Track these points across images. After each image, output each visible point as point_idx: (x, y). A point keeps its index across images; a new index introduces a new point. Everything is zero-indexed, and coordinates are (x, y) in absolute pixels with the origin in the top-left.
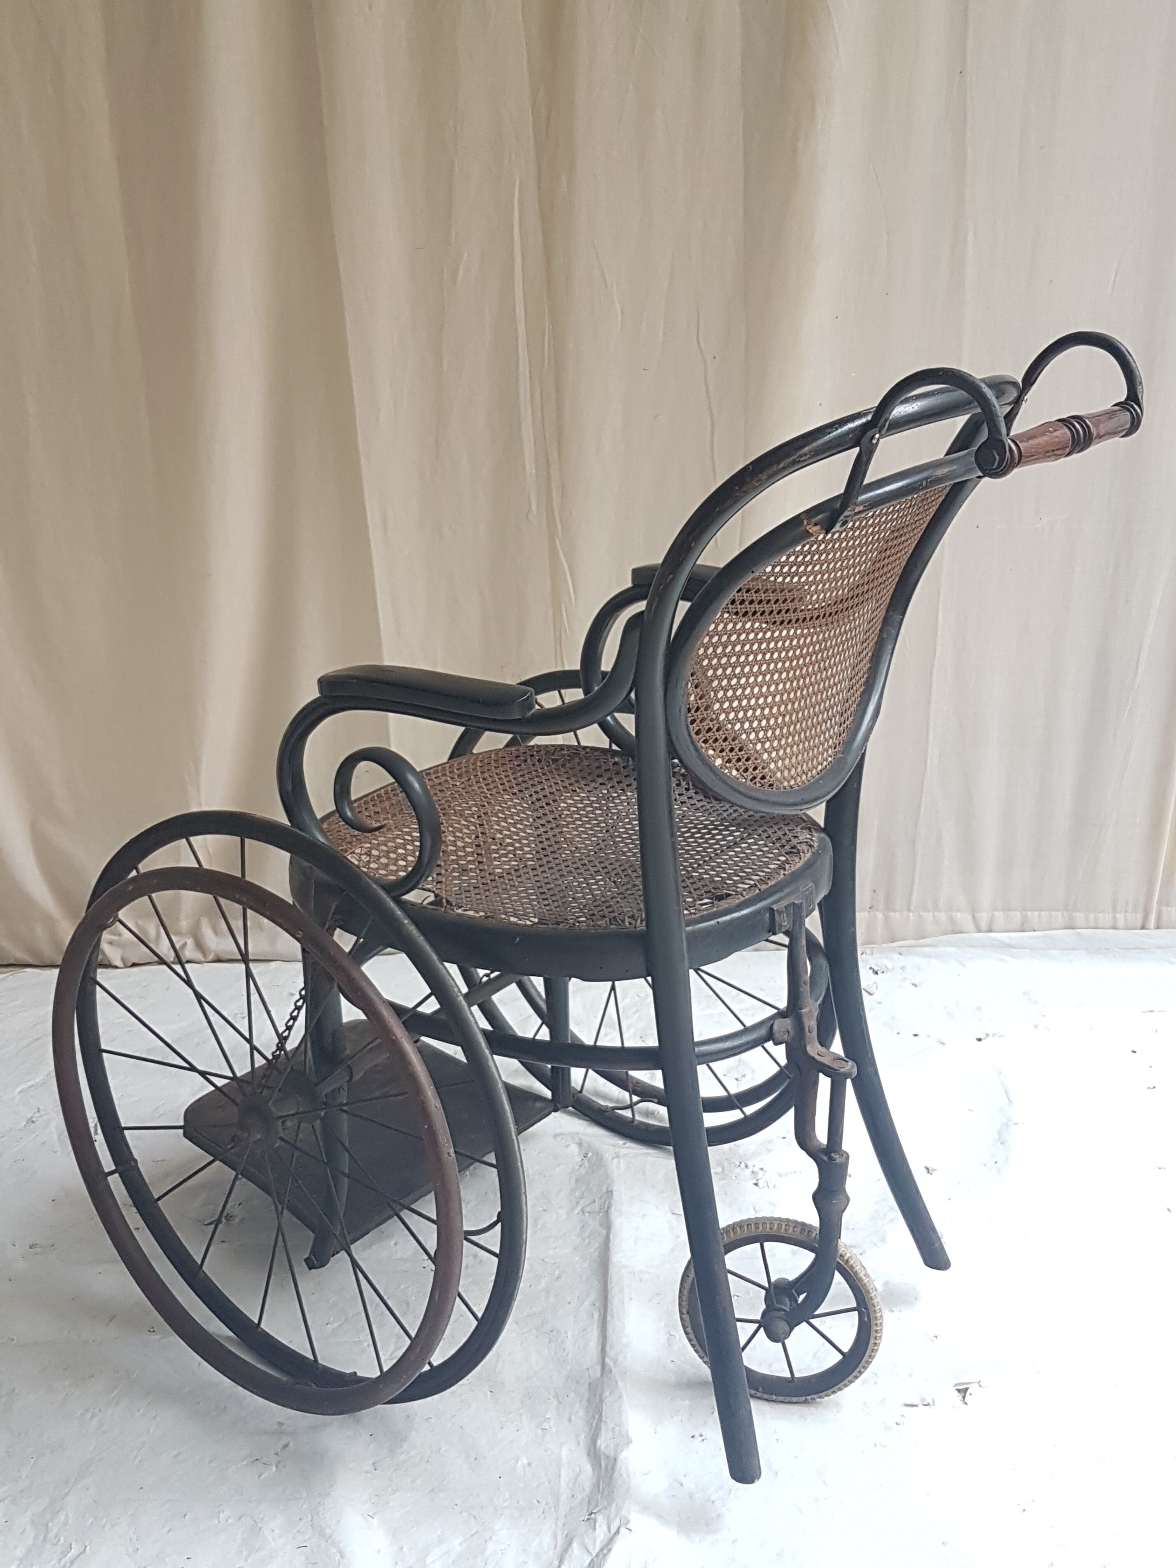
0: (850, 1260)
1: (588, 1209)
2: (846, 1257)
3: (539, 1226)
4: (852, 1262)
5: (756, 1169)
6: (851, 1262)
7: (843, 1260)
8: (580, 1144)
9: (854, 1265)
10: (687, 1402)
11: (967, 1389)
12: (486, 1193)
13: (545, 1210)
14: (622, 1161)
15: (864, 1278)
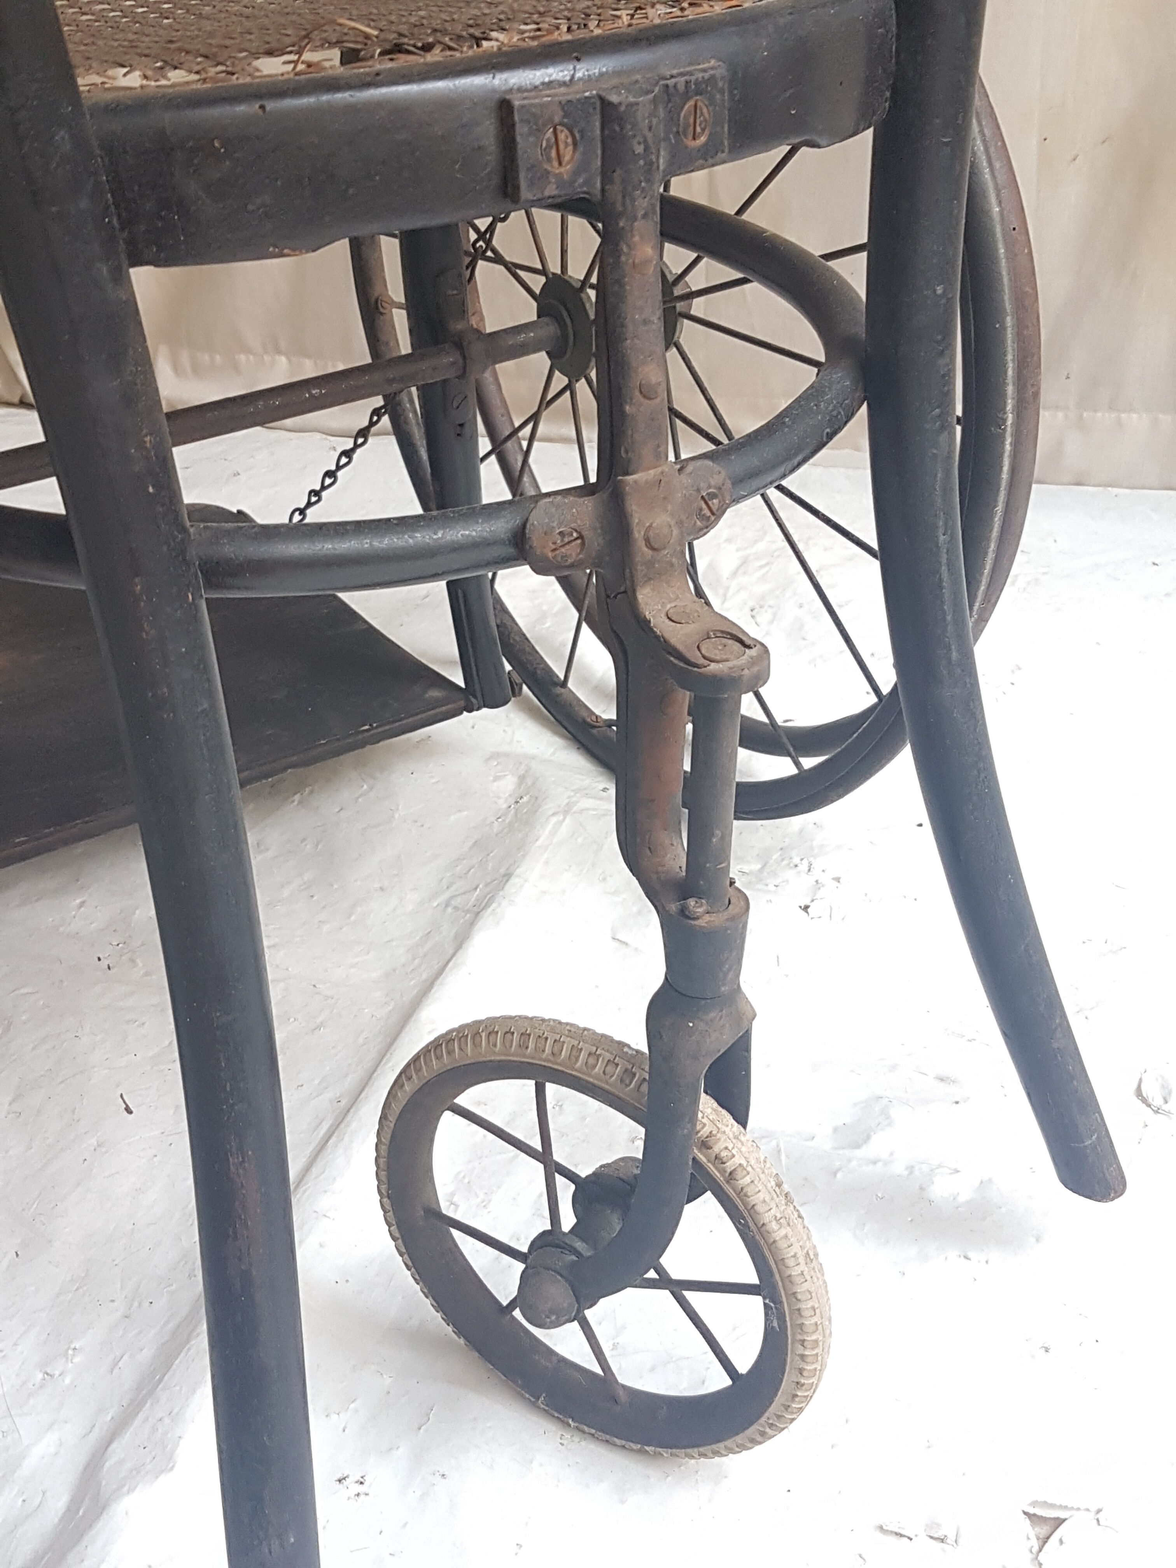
0: (739, 1173)
1: (457, 902)
2: (730, 1166)
3: (353, 918)
4: (748, 1179)
5: (825, 879)
6: (745, 1181)
7: (723, 1172)
8: (522, 779)
9: (750, 1191)
10: (387, 1381)
11: (1059, 1522)
12: (304, 840)
13: (382, 889)
14: (568, 820)
15: (774, 1225)
